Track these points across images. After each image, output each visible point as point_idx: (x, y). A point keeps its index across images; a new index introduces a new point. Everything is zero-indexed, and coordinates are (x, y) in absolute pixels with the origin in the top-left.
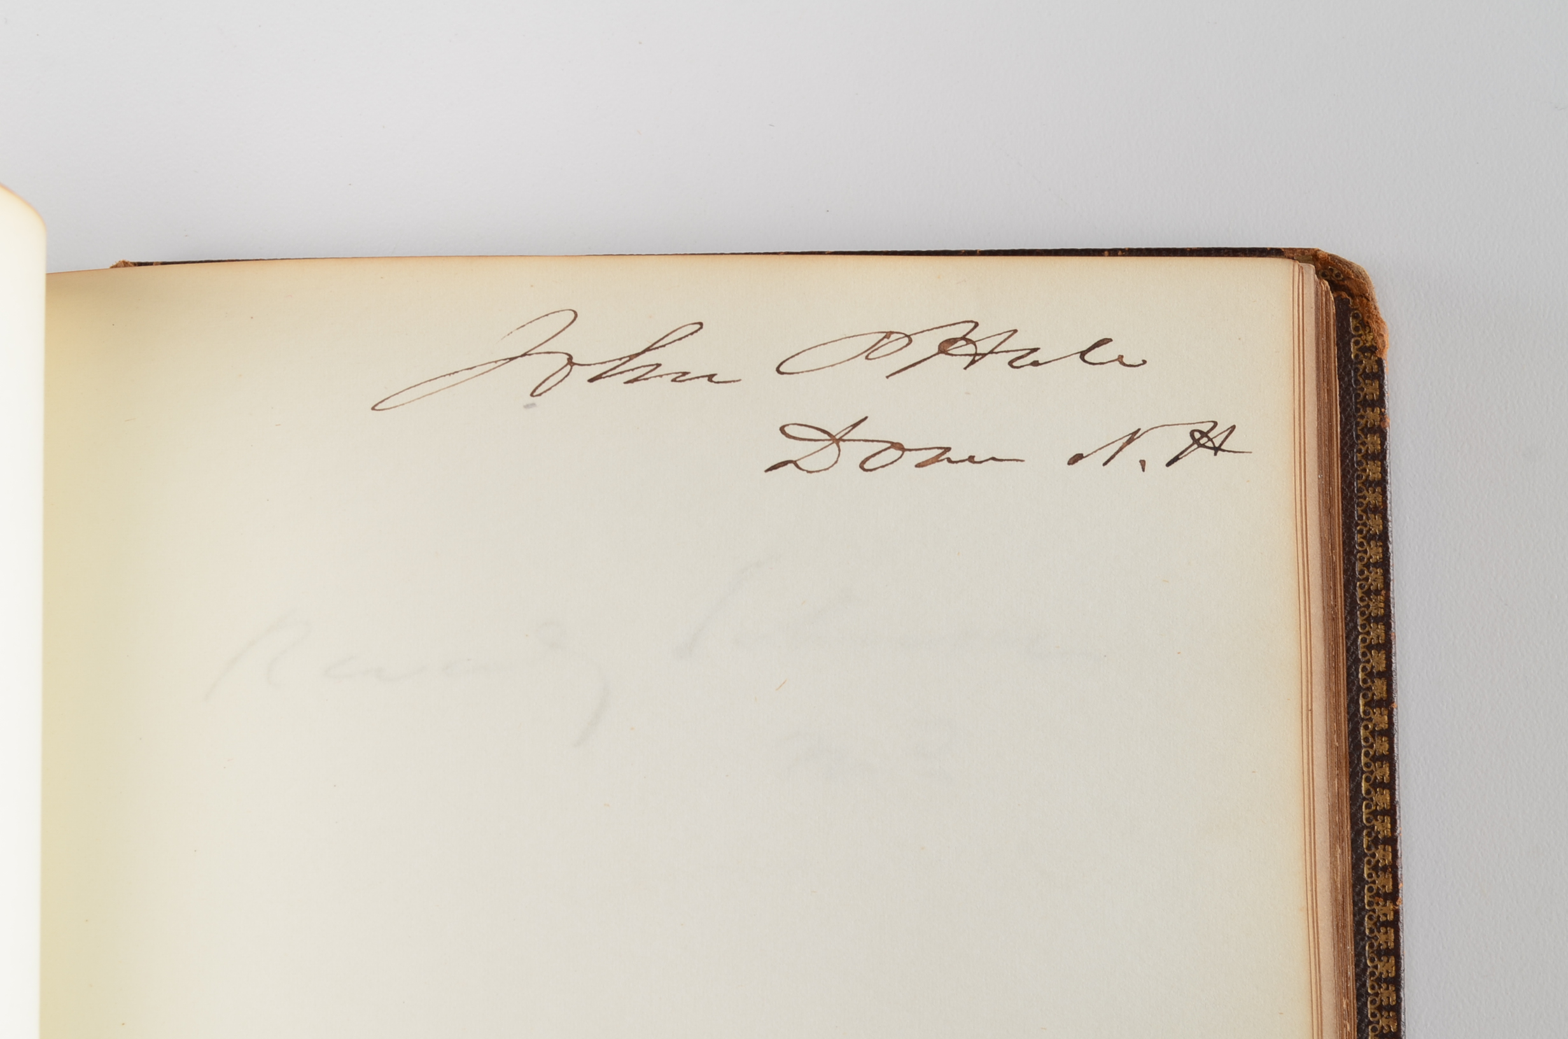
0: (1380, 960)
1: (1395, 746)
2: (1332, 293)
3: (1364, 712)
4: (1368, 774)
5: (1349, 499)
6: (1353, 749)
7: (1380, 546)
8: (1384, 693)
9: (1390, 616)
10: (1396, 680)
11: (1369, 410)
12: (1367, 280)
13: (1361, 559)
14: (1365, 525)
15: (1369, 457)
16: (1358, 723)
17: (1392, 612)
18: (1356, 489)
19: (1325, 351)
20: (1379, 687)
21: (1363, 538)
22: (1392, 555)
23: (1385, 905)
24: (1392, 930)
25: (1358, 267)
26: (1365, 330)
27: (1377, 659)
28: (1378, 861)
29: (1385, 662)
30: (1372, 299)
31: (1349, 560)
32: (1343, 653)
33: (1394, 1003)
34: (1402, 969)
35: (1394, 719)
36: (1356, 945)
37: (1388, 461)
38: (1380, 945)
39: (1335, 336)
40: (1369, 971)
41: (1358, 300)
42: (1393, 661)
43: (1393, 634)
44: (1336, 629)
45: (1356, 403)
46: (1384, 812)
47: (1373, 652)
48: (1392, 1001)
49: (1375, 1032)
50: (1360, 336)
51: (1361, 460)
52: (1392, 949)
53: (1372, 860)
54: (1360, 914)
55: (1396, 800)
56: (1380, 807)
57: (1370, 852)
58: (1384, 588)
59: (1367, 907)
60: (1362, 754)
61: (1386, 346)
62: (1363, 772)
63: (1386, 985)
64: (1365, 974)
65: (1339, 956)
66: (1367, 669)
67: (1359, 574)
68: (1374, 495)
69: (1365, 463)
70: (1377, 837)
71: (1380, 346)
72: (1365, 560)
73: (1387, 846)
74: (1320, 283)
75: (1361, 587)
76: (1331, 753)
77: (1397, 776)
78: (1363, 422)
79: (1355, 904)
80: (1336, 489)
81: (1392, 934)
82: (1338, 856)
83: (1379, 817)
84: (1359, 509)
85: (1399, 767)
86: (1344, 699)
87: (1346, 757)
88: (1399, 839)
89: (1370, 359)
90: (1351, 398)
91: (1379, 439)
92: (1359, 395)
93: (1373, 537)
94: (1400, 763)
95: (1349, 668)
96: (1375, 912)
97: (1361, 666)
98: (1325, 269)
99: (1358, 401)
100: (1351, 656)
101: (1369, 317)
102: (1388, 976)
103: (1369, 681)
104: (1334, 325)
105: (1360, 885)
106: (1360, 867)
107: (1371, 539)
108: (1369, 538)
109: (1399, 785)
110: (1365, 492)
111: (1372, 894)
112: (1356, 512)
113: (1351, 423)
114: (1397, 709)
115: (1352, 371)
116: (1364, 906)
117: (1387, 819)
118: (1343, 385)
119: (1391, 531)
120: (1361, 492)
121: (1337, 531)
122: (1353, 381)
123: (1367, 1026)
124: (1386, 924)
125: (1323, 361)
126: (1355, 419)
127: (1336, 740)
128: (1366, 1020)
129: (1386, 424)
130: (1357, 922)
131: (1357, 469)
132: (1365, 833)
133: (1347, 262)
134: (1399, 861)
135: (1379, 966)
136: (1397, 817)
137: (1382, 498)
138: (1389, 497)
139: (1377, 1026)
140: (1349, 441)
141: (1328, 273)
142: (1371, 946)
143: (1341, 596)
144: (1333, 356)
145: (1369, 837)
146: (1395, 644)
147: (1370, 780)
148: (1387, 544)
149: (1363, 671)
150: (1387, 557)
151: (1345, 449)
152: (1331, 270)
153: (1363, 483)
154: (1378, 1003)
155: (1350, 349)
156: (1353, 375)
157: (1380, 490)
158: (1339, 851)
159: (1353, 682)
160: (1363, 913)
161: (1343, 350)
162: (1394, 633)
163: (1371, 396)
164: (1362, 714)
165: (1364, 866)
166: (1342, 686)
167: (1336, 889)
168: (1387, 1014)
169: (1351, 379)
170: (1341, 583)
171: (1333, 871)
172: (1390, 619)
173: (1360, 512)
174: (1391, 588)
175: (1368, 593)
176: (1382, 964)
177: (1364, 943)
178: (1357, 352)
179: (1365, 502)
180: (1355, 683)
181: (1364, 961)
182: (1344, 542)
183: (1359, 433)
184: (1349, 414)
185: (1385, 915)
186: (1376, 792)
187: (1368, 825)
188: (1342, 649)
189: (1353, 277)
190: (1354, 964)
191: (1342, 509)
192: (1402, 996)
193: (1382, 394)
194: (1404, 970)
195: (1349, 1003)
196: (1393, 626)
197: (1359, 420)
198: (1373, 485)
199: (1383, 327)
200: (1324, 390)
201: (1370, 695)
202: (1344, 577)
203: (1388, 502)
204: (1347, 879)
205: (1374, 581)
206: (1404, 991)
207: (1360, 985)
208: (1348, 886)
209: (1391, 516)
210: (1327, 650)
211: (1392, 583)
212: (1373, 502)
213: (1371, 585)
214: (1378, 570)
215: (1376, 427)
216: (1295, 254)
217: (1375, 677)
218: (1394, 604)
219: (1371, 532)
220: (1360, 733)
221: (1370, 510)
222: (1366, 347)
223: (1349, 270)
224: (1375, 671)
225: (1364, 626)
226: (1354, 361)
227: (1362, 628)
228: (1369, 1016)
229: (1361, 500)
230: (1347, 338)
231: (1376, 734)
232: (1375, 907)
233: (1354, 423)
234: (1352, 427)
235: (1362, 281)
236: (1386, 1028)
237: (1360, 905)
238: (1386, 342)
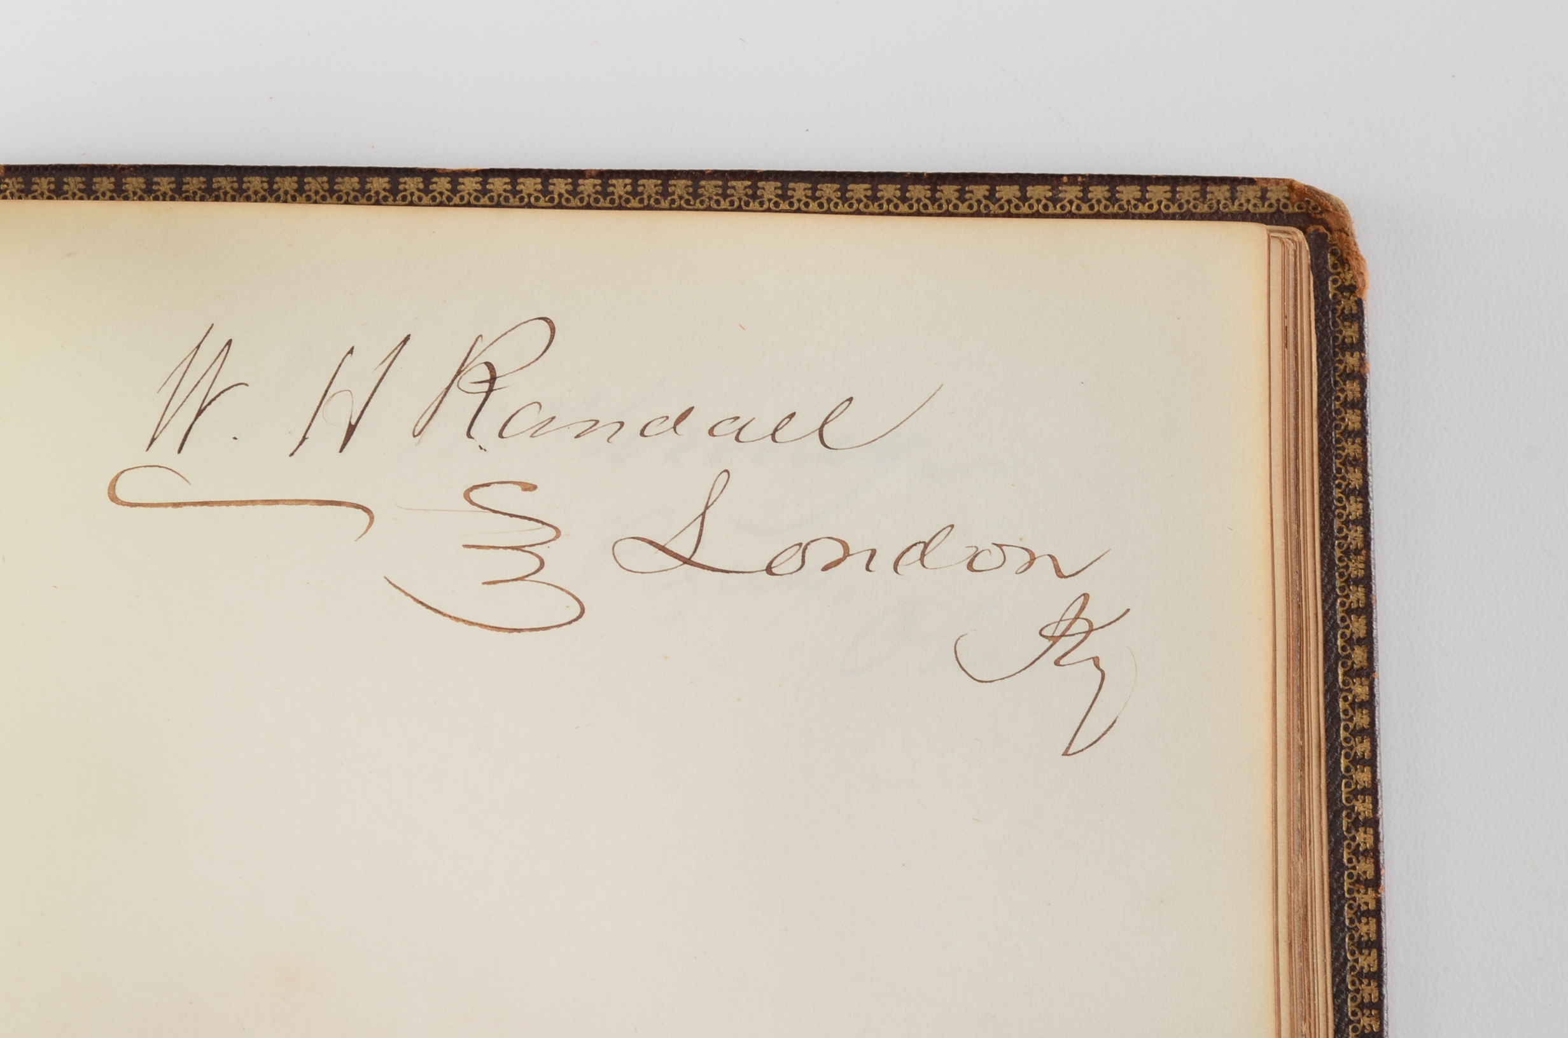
0: (1361, 953)
1: (1376, 720)
3: (1344, 682)
4: (1347, 750)
5: (1326, 450)
6: (1332, 722)
7: (1361, 502)
8: (1365, 661)
9: (1371, 578)
10: (1377, 648)
11: (1348, 354)
12: (1346, 213)
13: (1340, 516)
14: (1343, 478)
15: (1348, 406)
16: (1337, 694)
17: (1373, 574)
18: (1334, 440)
20: (1359, 655)
21: (1341, 493)
22: (1372, 511)
23: (1366, 893)
24: (1374, 920)
25: (1337, 200)
26: (1344, 268)
27: (1356, 624)
28: (1359, 845)
29: (1365, 627)
30: (1352, 234)
31: (1326, 516)
33: (1376, 1000)
34: (1385, 963)
35: (1375, 690)
36: (1332, 936)
37: (1368, 409)
38: (1361, 936)
39: (1309, 273)
40: (1349, 965)
41: (1336, 235)
42: (1374, 626)
43: (1374, 598)
45: (1335, 347)
46: (1364, 791)
47: (1352, 616)
49: (1356, 1032)
50: (1339, 274)
51: (1339, 409)
52: (1372, 942)
53: (1352, 843)
54: (1339, 902)
55: (1378, 778)
56: (1361, 785)
57: (1350, 835)
58: (1364, 548)
59: (1347, 895)
60: (1342, 728)
61: (1367, 286)
62: (1342, 748)
63: (1367, 981)
64: (1345, 969)
66: (1346, 636)
67: (1339, 532)
68: (1354, 446)
69: (1344, 412)
70: (1357, 818)
71: (1360, 286)
72: (1344, 517)
73: (1368, 829)
75: (1340, 546)
77: (1378, 752)
78: (1341, 367)
79: (1332, 891)
81: (1375, 925)
83: (1359, 796)
84: (1338, 461)
85: (1380, 742)
88: (1380, 821)
89: (1349, 299)
90: (1329, 340)
91: (1359, 386)
92: (1338, 337)
93: (1353, 492)
94: (1383, 738)
95: (1326, 635)
96: (1355, 901)
97: (1340, 632)
98: (1302, 201)
99: (1336, 344)
100: (1329, 621)
101: (1348, 254)
102: (1370, 970)
103: (1348, 648)
104: (1307, 261)
105: (1339, 871)
106: (1339, 851)
107: (1352, 495)
108: (1349, 492)
109: (1380, 762)
110: (1344, 443)
111: (1352, 880)
112: (1334, 465)
113: (1329, 368)
114: (1378, 679)
115: (1330, 312)
116: (1344, 894)
117: (1368, 799)
118: (1320, 327)
119: (1372, 486)
120: (1340, 443)
122: (1330, 323)
123: (1347, 1026)
124: (1367, 913)
126: (1333, 364)
128: (1346, 1019)
129: (1366, 370)
130: (1337, 911)
131: (1335, 418)
132: (1344, 813)
133: (1325, 194)
134: (1380, 845)
135: (1360, 960)
136: (1379, 797)
137: (1362, 450)
138: (1369, 449)
139: (1358, 1025)
140: (1326, 388)
141: (1304, 205)
142: (1352, 938)
145: (1349, 818)
146: (1376, 608)
147: (1350, 755)
148: (1367, 500)
149: (1342, 637)
150: (1367, 513)
151: (1323, 396)
152: (1308, 202)
153: (1341, 433)
154: (1359, 1000)
155: (1327, 288)
156: (1330, 316)
157: (1360, 442)
159: (1331, 648)
160: (1342, 901)
161: (1320, 289)
162: (1375, 596)
163: (1351, 339)
164: (1341, 684)
165: (1343, 850)
168: (1368, 1012)
169: (1329, 319)
172: (1371, 581)
173: (1338, 465)
174: (1372, 547)
176: (1363, 957)
177: (1344, 934)
178: (1335, 292)
179: (1344, 454)
180: (1331, 653)
181: (1343, 954)
183: (1338, 379)
184: (1326, 358)
185: (1367, 904)
186: (1356, 770)
187: (1348, 805)
188: (1312, 614)
189: (1331, 210)
190: (1328, 958)
192: (1385, 992)
193: (1362, 338)
194: (1386, 965)
196: (1373, 589)
197: (1337, 365)
198: (1353, 435)
199: (1363, 265)
201: (1349, 663)
203: (1368, 454)
205: (1354, 539)
206: (1387, 987)
207: (1340, 981)
209: (1371, 469)
211: (1372, 542)
212: (1352, 454)
213: (1351, 543)
214: (1358, 527)
215: (1356, 372)
216: (1269, 184)
217: (1355, 645)
218: (1375, 565)
219: (1350, 487)
220: (1339, 704)
221: (1350, 462)
222: (1344, 285)
223: (1327, 202)
224: (1354, 637)
225: (1342, 589)
226: (1332, 301)
227: (1340, 590)
228: (1350, 1014)
229: (1340, 452)
230: (1325, 277)
231: (1356, 706)
232: (1356, 895)
233: (1332, 368)
234: (1330, 372)
235: (1342, 214)
236: (1368, 1028)
237: (1339, 893)
238: (1367, 282)
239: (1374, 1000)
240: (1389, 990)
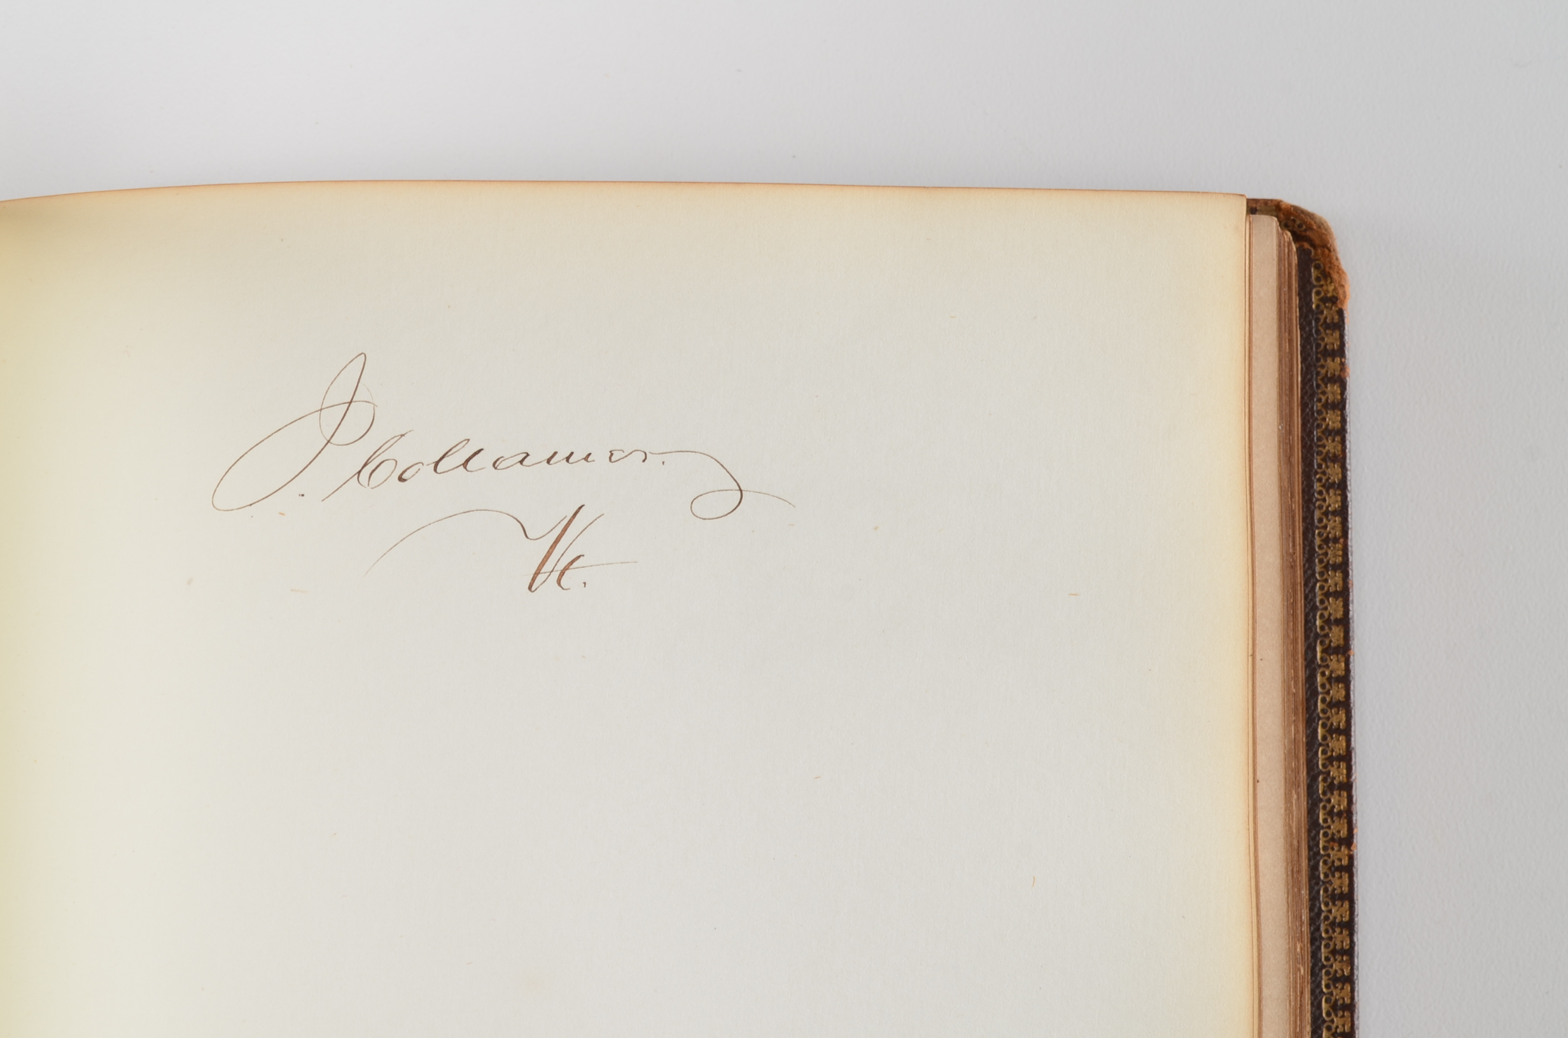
0: (1334, 904)
1: (1351, 693)
2: (1295, 243)
3: (1322, 659)
4: (1324, 720)
5: (1309, 447)
6: (1310, 696)
7: (1339, 495)
8: (1342, 640)
9: (1348, 564)
10: (1353, 628)
11: (1329, 360)
12: (1329, 231)
13: (1320, 507)
14: (1324, 473)
15: (1329, 407)
16: (1315, 670)
17: (1350, 560)
18: (1315, 438)
19: (1287, 301)
20: (1336, 634)
21: (1323, 486)
22: (1350, 503)
23: (1339, 850)
24: (1347, 875)
25: (1320, 219)
26: (1326, 281)
27: (1334, 606)
28: (1333, 807)
29: (1342, 609)
30: (1334, 250)
31: (1308, 508)
32: (1301, 600)
33: (1348, 947)
34: (1356, 913)
35: (1351, 666)
36: (1311, 889)
37: (1347, 410)
38: (1334, 890)
39: (1297, 286)
40: (1323, 915)
41: (1319, 251)
42: (1351, 608)
43: (1350, 582)
44: (1294, 576)
45: (1317, 353)
46: (1340, 758)
47: (1330, 599)
48: (1347, 945)
50: (1322, 286)
51: (1321, 410)
52: (1346, 894)
53: (1328, 805)
54: (1315, 858)
55: (1352, 746)
56: (1336, 752)
57: (1326, 798)
58: (1342, 536)
59: (1322, 852)
60: (1319, 701)
61: (1347, 297)
62: (1319, 718)
63: (1340, 929)
64: (1319, 918)
65: (1293, 901)
66: (1324, 617)
67: (1318, 522)
68: (1334, 444)
69: (1325, 413)
70: (1332, 783)
71: (1341, 296)
72: (1324, 508)
73: (1342, 792)
74: (1283, 234)
75: (1320, 535)
76: (1289, 700)
77: (1353, 723)
78: (1323, 371)
79: (1310, 848)
80: (1296, 438)
81: (1347, 879)
82: (1294, 802)
83: (1334, 763)
84: (1319, 458)
85: (1354, 714)
86: (1301, 646)
87: (1303, 704)
88: (1354, 785)
89: (1331, 309)
90: (1312, 348)
91: (1339, 388)
92: (1320, 345)
93: (1332, 485)
94: (1356, 711)
95: (1306, 615)
96: (1329, 857)
97: (1318, 614)
98: (1288, 220)
99: (1319, 350)
100: (1309, 603)
101: (1330, 268)
102: (1342, 920)
103: (1326, 628)
104: (1296, 276)
105: (1315, 830)
106: (1315, 813)
107: (1332, 488)
109: (1355, 732)
110: (1325, 441)
111: (1325, 839)
112: (1315, 461)
113: (1311, 373)
114: (1354, 656)
115: (1313, 322)
116: (1319, 851)
117: (1343, 765)
118: (1304, 335)
119: (1350, 480)
120: (1321, 441)
121: (1297, 479)
122: (1314, 331)
123: (1321, 970)
124: (1341, 869)
125: (1285, 312)
126: (1316, 368)
127: (1293, 687)
128: (1320, 964)
129: (1346, 374)
130: (1311, 867)
131: (1317, 419)
132: (1320, 778)
133: (1309, 213)
134: (1354, 806)
135: (1333, 911)
136: (1353, 763)
137: (1342, 447)
138: (1348, 446)
139: (1331, 970)
140: (1309, 391)
141: (1290, 223)
142: (1326, 890)
143: (1300, 544)
144: (1294, 306)
145: (1325, 782)
146: (1352, 592)
147: (1327, 726)
148: (1346, 493)
149: (1320, 618)
150: (1345, 505)
151: (1306, 398)
152: (1294, 221)
153: (1323, 432)
154: (1332, 947)
155: (1311, 299)
156: (1313, 325)
157: (1339, 439)
158: (1295, 796)
159: (1310, 629)
160: (1318, 858)
161: (1304, 301)
162: (1352, 581)
163: (1332, 346)
164: (1319, 661)
165: (1319, 812)
166: (1300, 633)
167: (1292, 834)
168: (1341, 958)
169: (1312, 328)
170: (1299, 531)
171: (1289, 816)
172: (1348, 567)
173: (1319, 461)
174: (1350, 536)
175: (1326, 541)
176: (1336, 908)
177: (1318, 887)
178: (1318, 302)
179: (1324, 451)
180: (1311, 631)
181: (1318, 905)
182: (1303, 491)
183: (1320, 382)
184: (1309, 363)
185: (1340, 860)
187: (1324, 770)
188: (1300, 596)
189: (1315, 227)
190: (1308, 908)
191: (1302, 458)
192: (1355, 940)
193: (1342, 344)
194: (1358, 915)
195: (1303, 947)
196: (1350, 574)
197: (1319, 369)
198: (1333, 434)
199: (1344, 278)
200: (1285, 340)
201: (1327, 642)
202: (1303, 526)
203: (1347, 451)
204: (1303, 824)
205: (1333, 529)
206: (1357, 933)
207: (1314, 929)
208: (1303, 830)
209: (1350, 464)
210: (1285, 598)
211: (1350, 532)
212: (1332, 451)
213: (1330, 533)
214: (1337, 518)
215: (1336, 376)
216: (1258, 205)
217: (1332, 625)
218: (1352, 553)
219: (1330, 481)
220: (1317, 679)
221: (1330, 458)
222: (1327, 297)
223: (1311, 221)
224: (1332, 618)
225: (1322, 574)
226: (1315, 311)
227: (1320, 576)
228: (1323, 959)
229: (1321, 449)
230: (1309, 289)
231: (1333, 681)
232: (1330, 851)
233: (1315, 372)
234: (1312, 376)
235: (1324, 231)
236: (1339, 972)
237: (1315, 850)
238: (1347, 293)
239: (1346, 945)
240: (1360, 938)
